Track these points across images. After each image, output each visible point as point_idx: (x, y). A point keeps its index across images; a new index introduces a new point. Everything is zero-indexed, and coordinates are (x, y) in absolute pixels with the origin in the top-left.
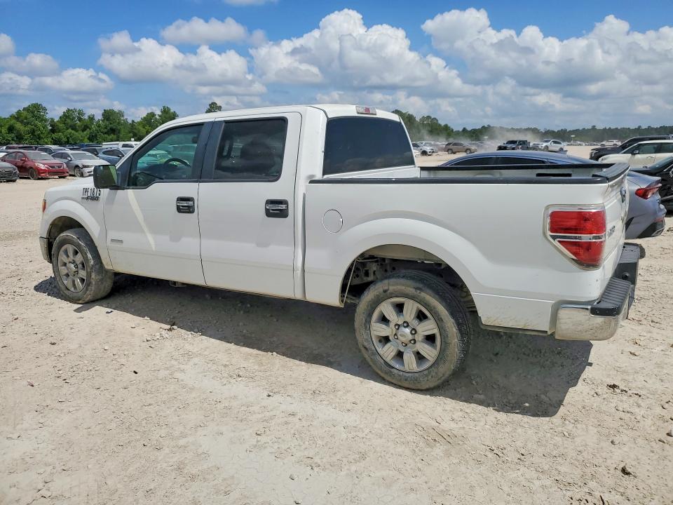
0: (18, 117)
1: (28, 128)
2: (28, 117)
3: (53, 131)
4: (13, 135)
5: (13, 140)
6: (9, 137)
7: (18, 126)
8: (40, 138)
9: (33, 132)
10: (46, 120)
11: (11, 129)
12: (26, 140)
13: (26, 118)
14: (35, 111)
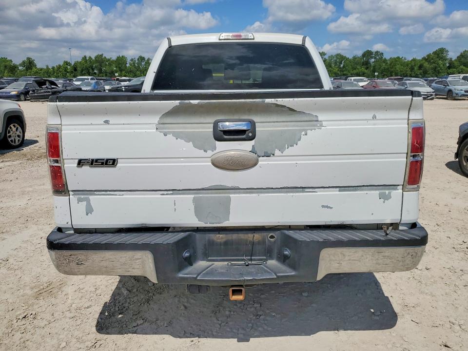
0: (427, 59)
1: (433, 66)
2: (434, 58)
3: (449, 68)
4: (421, 71)
5: (420, 74)
6: (419, 72)
7: (426, 65)
8: (439, 72)
9: (435, 69)
10: (446, 60)
11: (421, 67)
12: (429, 74)
13: (432, 59)
14: (440, 53)
